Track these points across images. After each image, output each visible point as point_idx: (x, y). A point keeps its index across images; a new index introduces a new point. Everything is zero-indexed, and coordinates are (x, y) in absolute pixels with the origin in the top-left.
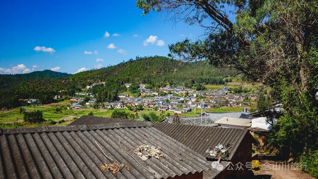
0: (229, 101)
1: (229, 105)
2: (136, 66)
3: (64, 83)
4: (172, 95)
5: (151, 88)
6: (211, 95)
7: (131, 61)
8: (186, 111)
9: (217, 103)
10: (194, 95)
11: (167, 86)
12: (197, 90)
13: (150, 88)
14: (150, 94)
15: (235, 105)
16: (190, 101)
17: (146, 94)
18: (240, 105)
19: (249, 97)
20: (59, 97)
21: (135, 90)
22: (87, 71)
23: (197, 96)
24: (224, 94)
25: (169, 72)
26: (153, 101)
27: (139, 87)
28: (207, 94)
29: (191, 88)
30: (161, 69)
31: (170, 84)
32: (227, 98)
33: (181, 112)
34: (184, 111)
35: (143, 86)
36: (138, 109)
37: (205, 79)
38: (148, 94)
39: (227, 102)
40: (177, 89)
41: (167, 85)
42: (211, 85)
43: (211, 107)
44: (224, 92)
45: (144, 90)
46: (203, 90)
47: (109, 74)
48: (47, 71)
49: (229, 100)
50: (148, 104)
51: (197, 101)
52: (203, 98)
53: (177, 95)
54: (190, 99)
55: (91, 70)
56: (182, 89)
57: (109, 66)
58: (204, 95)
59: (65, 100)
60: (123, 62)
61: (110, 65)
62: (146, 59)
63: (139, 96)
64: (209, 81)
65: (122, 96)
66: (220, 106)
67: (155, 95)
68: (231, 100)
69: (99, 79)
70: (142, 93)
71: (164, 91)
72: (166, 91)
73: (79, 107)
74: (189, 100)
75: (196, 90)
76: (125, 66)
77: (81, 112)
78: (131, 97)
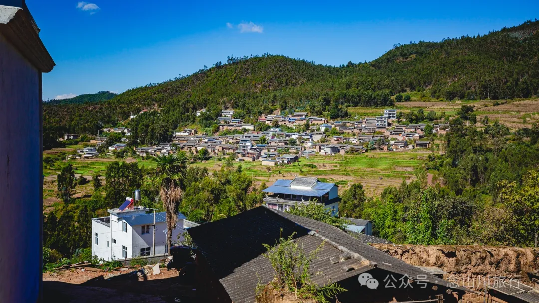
0: (389, 139)
1: (385, 147)
2: (226, 76)
3: (92, 111)
4: (278, 129)
5: (242, 117)
6: (355, 128)
7: (218, 66)
8: (286, 162)
9: (361, 143)
10: (321, 127)
11: (275, 112)
12: (332, 118)
13: (240, 116)
14: (237, 128)
15: (399, 146)
16: (311, 140)
17: (229, 128)
18: (410, 147)
19: (434, 131)
20: (72, 137)
21: (210, 121)
22: (138, 89)
23: (327, 130)
24: (385, 125)
25: (287, 84)
26: (234, 141)
27: (221, 115)
28: (348, 124)
29: (321, 113)
30: (272, 79)
31: (282, 106)
32: (387, 133)
33: (274, 163)
34: (281, 162)
35: (229, 113)
36: (199, 159)
37: (353, 96)
38: (233, 128)
39: (384, 141)
40: (293, 118)
41: (276, 109)
42: (365, 108)
43: (347, 152)
44: (385, 122)
45: (229, 121)
46: (343, 117)
47: (176, 91)
48: (103, 93)
49: (391, 136)
50: (223, 148)
51: (323, 141)
52: (337, 133)
53: (289, 128)
54: (311, 136)
55: (146, 87)
56: (304, 117)
57: (178, 76)
58: (341, 127)
59: (80, 143)
60: (203, 69)
61: (180, 75)
62: (246, 61)
63: (214, 133)
64: (360, 100)
65: (182, 133)
66: (367, 150)
67: (245, 130)
68: (394, 136)
69: (156, 101)
70: (221, 127)
71: (267, 122)
72: (269, 122)
73: (91, 156)
74: (308, 139)
75: (329, 118)
76: (207, 77)
77: (88, 165)
78: (199, 134)
